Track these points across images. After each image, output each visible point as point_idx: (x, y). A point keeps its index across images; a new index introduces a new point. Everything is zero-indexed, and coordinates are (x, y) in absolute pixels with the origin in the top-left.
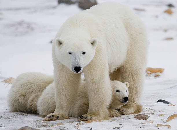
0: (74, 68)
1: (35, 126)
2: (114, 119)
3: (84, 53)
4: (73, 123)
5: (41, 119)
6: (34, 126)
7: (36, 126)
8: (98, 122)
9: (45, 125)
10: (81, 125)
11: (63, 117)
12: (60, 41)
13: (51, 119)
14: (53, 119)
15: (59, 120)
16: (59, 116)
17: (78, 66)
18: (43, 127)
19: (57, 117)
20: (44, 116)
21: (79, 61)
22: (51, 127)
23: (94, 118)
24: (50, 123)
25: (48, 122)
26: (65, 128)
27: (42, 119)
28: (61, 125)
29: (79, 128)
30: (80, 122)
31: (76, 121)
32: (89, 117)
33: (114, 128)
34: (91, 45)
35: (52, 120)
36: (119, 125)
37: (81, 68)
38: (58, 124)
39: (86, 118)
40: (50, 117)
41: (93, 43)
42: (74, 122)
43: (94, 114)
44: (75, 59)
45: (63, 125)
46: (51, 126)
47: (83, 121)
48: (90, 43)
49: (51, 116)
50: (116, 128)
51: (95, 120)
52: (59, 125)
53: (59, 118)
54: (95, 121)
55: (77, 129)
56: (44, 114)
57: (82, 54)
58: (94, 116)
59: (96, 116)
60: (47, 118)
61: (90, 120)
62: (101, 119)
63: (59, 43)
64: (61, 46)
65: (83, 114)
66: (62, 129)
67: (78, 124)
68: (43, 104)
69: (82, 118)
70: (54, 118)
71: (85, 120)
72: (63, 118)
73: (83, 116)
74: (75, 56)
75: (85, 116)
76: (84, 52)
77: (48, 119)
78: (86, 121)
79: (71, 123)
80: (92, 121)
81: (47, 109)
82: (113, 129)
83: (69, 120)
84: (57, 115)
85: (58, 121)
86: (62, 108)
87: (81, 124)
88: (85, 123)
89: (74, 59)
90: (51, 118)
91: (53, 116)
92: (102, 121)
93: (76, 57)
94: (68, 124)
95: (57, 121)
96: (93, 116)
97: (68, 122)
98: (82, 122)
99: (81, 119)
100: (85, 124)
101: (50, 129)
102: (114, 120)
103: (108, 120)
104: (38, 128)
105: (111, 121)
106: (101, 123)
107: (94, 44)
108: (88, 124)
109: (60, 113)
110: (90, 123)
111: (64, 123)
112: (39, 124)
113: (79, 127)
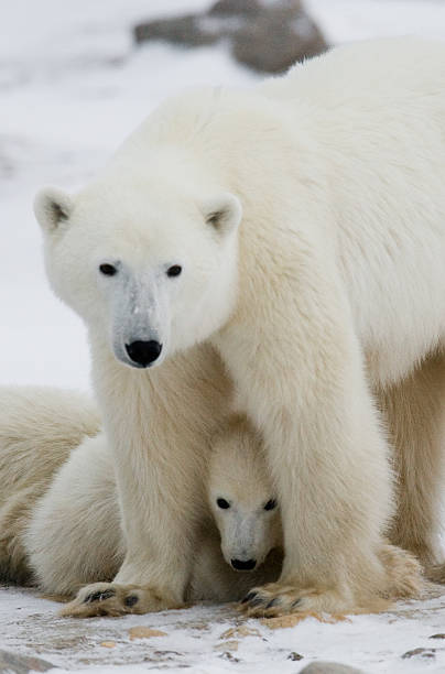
0: (127, 346)
1: (20, 641)
2: (407, 608)
3: (174, 271)
4: (205, 628)
5: (52, 608)
6: (15, 641)
7: (26, 642)
8: (329, 625)
9: (72, 637)
10: (246, 638)
11: (158, 599)
12: (58, 202)
13: (99, 608)
14: (107, 609)
15: (138, 613)
16: (140, 593)
17: (144, 337)
18: (60, 646)
19: (130, 602)
20: (68, 596)
21: (150, 311)
22: (98, 648)
23: (309, 602)
24: (91, 631)
25: (86, 623)
26: (167, 652)
27: (55, 608)
28: (147, 637)
29: (235, 655)
30: (240, 623)
31: (220, 621)
32: (285, 600)
33: (410, 654)
34: (209, 230)
35: (104, 614)
36: (434, 637)
37: (161, 346)
38: (132, 633)
39: (270, 606)
40: (95, 597)
41: (215, 219)
42: (210, 624)
43: (311, 585)
44: (133, 299)
45: (159, 638)
46: (100, 643)
47: (256, 616)
48: (202, 220)
49: (99, 593)
50: (417, 651)
51: (314, 615)
52: (138, 641)
53: (136, 606)
54: (314, 619)
55: (229, 656)
56: (62, 587)
57: (164, 278)
58: (308, 595)
59: (317, 593)
60: (77, 604)
61: (291, 612)
62: (341, 606)
63: (51, 211)
64: (61, 225)
65: (254, 586)
66: (152, 656)
67: (231, 635)
68: (56, 536)
69: (252, 606)
70: (115, 603)
71: (268, 613)
72: (159, 602)
73: (254, 594)
74: (131, 284)
75: (263, 592)
76: (173, 264)
77: (83, 608)
78: (272, 616)
79: (198, 628)
80: (301, 618)
81: (78, 561)
82: (404, 657)
83: (187, 615)
84: (128, 590)
85: (132, 617)
86: (152, 555)
87: (246, 634)
88: (264, 627)
89: (128, 299)
90: (101, 603)
91: (107, 594)
92: (349, 617)
93: (135, 293)
94: (182, 633)
95: (131, 621)
96: (304, 592)
97: (184, 626)
98: (252, 624)
99: (246, 609)
100: (264, 631)
101: (96, 656)
102: (408, 615)
103: (377, 613)
104: (36, 655)
105: (392, 617)
106: (342, 627)
107: (221, 222)
108: (278, 632)
109: (145, 582)
110: (289, 629)
111: (162, 629)
112: (44, 634)
113: (235, 650)
